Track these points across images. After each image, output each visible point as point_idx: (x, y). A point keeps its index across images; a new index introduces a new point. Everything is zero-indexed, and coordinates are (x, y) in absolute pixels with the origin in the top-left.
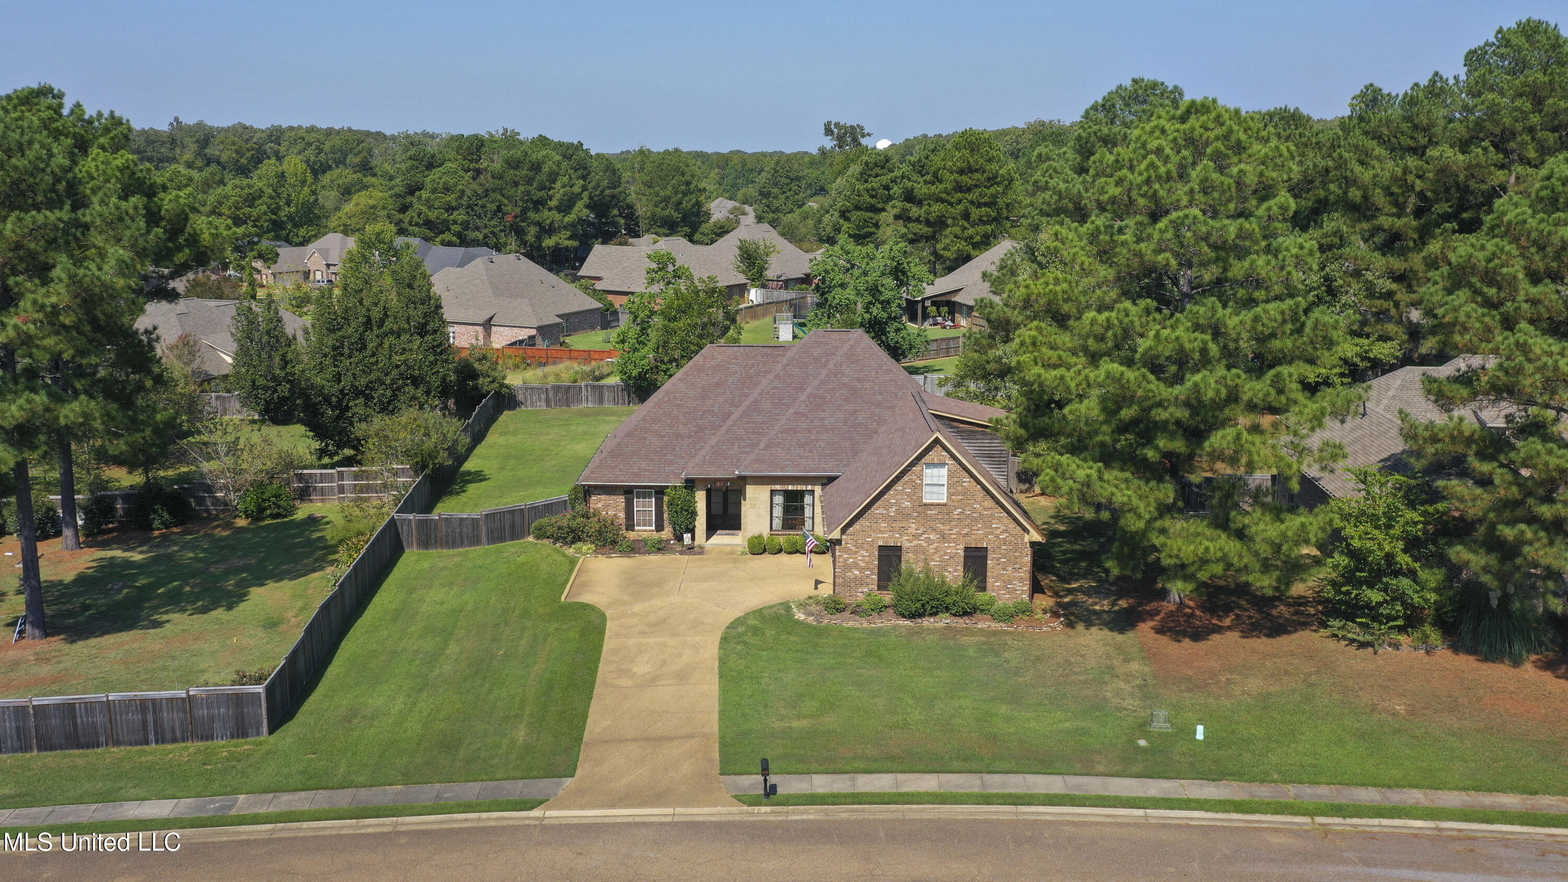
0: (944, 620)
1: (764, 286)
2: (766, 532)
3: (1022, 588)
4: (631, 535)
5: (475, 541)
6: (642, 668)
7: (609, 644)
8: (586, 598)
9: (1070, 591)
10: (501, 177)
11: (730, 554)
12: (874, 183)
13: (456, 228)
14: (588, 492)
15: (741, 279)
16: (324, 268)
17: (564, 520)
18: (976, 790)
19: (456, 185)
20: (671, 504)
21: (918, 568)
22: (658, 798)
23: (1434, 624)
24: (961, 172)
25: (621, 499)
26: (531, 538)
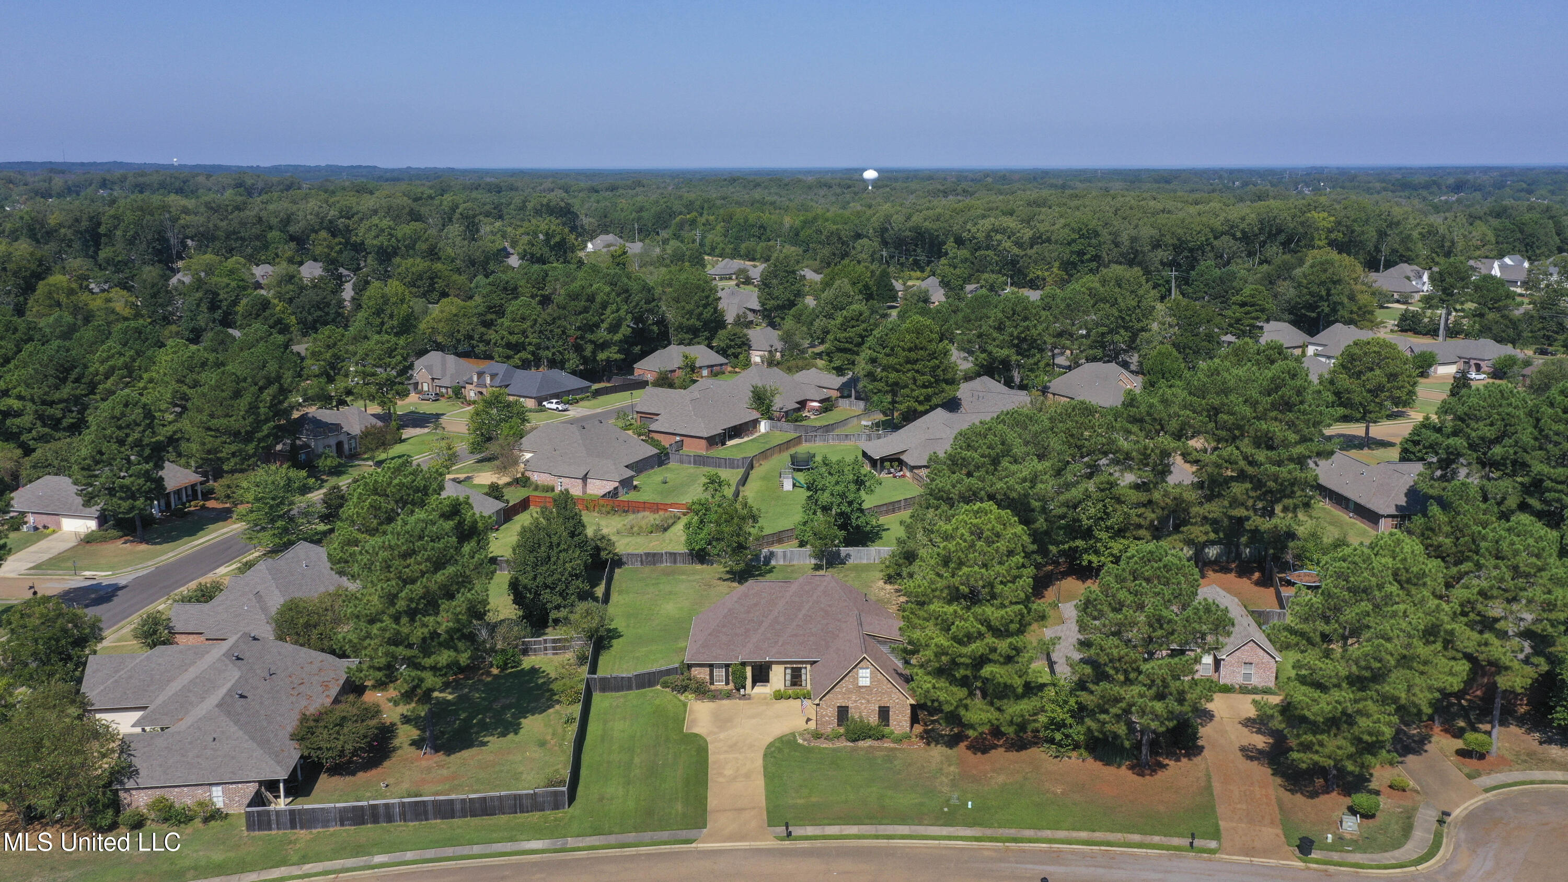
0: (868, 743)
1: (770, 418)
2: (782, 688)
3: (906, 724)
4: (713, 687)
5: (629, 688)
6: (729, 772)
7: (711, 759)
8: (696, 730)
9: (933, 722)
10: (564, 308)
11: (763, 699)
12: (851, 333)
13: (531, 348)
14: (689, 667)
15: (755, 415)
16: (430, 382)
17: (677, 679)
18: (873, 833)
19: (530, 315)
20: (733, 673)
21: (856, 716)
22: (743, 838)
23: (1086, 749)
24: (910, 350)
25: (708, 669)
26: (659, 687)
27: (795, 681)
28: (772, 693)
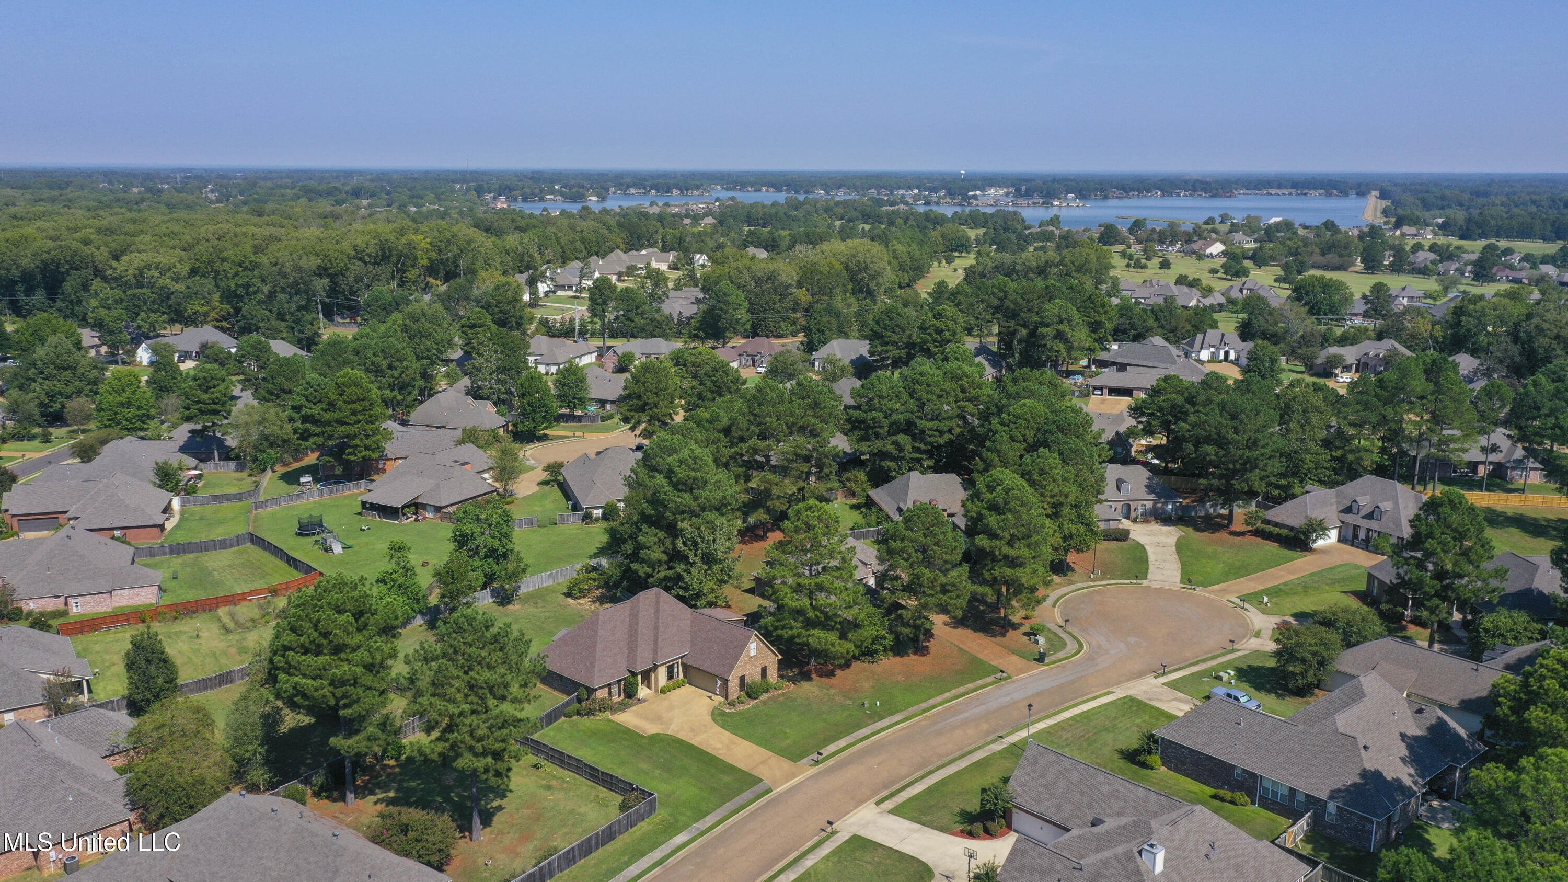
0: (765, 696)
2: (666, 683)
3: (776, 675)
4: (611, 702)
7: (693, 743)
8: (651, 732)
11: (654, 697)
14: (595, 691)
20: (627, 685)
21: (750, 680)
22: (794, 775)
25: (607, 689)
26: (563, 718)
27: (670, 676)
28: (656, 691)
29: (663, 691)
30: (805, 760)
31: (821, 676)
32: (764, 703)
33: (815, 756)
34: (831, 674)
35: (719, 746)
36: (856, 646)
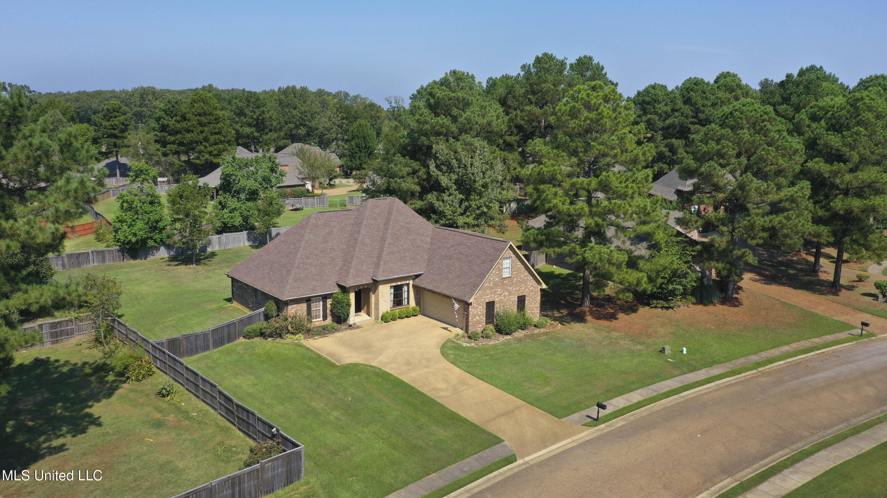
2: (389, 309)
3: (537, 312)
4: (311, 325)
5: (205, 348)
8: (347, 361)
14: (287, 304)
20: (333, 304)
21: (500, 311)
24: (200, 115)
25: (304, 306)
26: (242, 340)
27: (398, 300)
28: (377, 318)
29: (385, 319)
30: (575, 417)
31: (598, 318)
32: (520, 340)
33: (593, 411)
34: (612, 317)
35: (442, 385)
36: (651, 280)
